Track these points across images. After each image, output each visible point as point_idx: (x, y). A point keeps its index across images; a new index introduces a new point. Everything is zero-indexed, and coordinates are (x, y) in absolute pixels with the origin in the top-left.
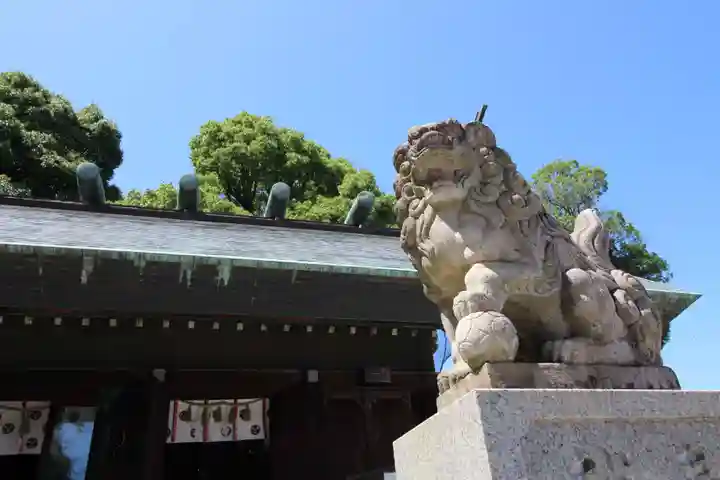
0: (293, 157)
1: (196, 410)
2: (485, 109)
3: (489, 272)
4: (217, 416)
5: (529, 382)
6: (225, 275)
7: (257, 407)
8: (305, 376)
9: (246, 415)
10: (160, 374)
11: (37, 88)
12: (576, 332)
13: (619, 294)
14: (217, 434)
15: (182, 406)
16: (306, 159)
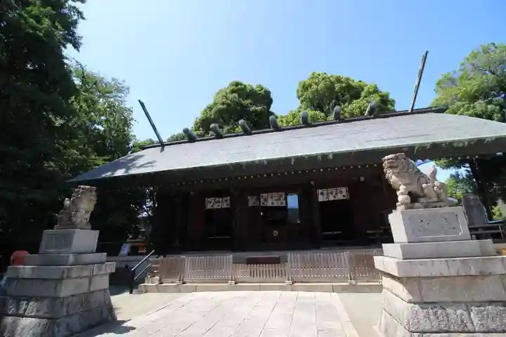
0: (337, 86)
1: (325, 192)
2: (427, 52)
3: (405, 187)
4: (332, 193)
5: (412, 208)
6: (331, 157)
7: (344, 190)
8: (359, 179)
9: (341, 192)
10: (312, 183)
11: (241, 84)
12: (425, 196)
13: (435, 188)
14: (331, 198)
15: (320, 191)
16: (344, 85)
